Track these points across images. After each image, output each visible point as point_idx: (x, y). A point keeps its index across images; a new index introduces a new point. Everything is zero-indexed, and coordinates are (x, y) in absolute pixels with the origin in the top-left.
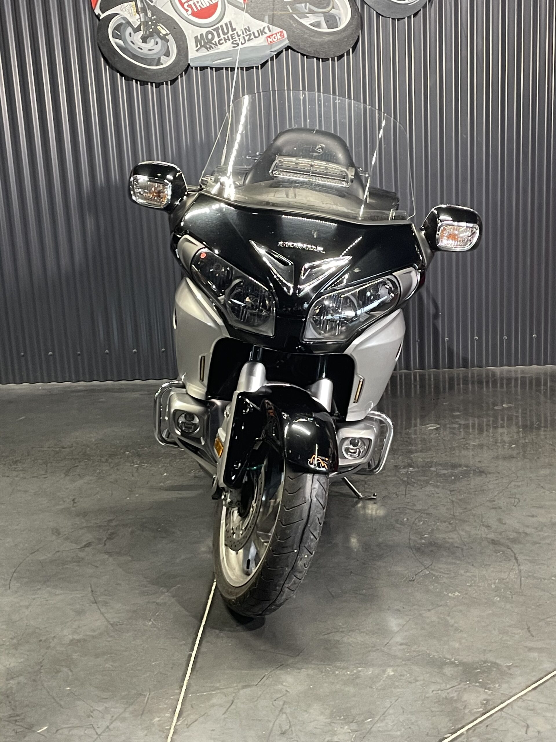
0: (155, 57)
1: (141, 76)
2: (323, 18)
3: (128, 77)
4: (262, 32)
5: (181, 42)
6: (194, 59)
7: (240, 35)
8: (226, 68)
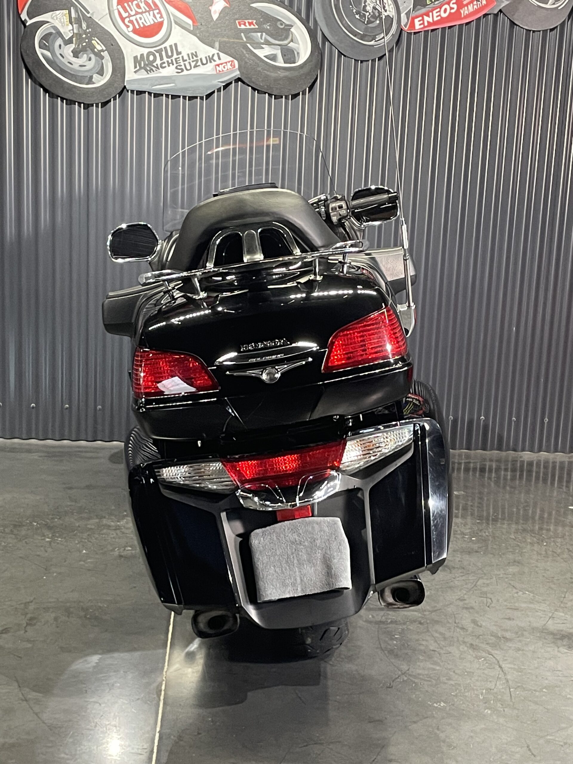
0: (86, 74)
1: (68, 95)
2: (280, 51)
3: (53, 94)
4: (211, 59)
5: (118, 61)
6: (131, 81)
7: (186, 60)
8: (166, 95)
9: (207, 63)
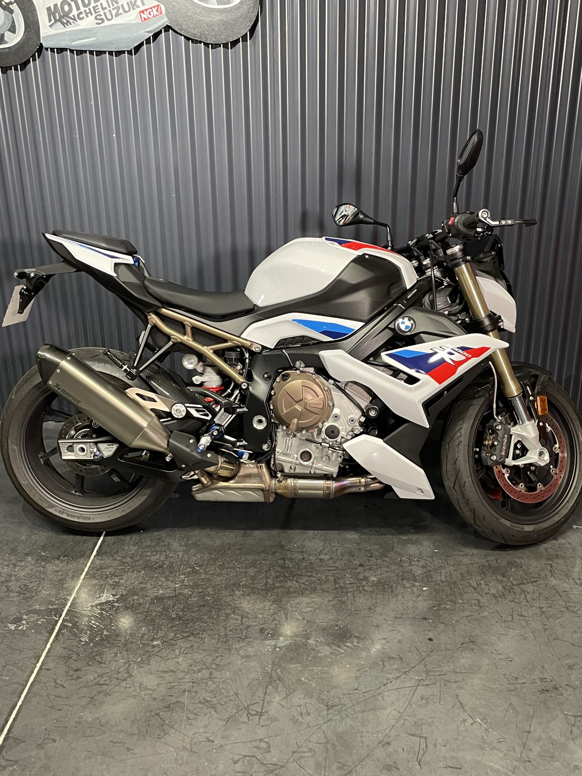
4: (133, 5)
5: (30, 14)
7: (106, 8)
8: (90, 51)
9: (130, 10)
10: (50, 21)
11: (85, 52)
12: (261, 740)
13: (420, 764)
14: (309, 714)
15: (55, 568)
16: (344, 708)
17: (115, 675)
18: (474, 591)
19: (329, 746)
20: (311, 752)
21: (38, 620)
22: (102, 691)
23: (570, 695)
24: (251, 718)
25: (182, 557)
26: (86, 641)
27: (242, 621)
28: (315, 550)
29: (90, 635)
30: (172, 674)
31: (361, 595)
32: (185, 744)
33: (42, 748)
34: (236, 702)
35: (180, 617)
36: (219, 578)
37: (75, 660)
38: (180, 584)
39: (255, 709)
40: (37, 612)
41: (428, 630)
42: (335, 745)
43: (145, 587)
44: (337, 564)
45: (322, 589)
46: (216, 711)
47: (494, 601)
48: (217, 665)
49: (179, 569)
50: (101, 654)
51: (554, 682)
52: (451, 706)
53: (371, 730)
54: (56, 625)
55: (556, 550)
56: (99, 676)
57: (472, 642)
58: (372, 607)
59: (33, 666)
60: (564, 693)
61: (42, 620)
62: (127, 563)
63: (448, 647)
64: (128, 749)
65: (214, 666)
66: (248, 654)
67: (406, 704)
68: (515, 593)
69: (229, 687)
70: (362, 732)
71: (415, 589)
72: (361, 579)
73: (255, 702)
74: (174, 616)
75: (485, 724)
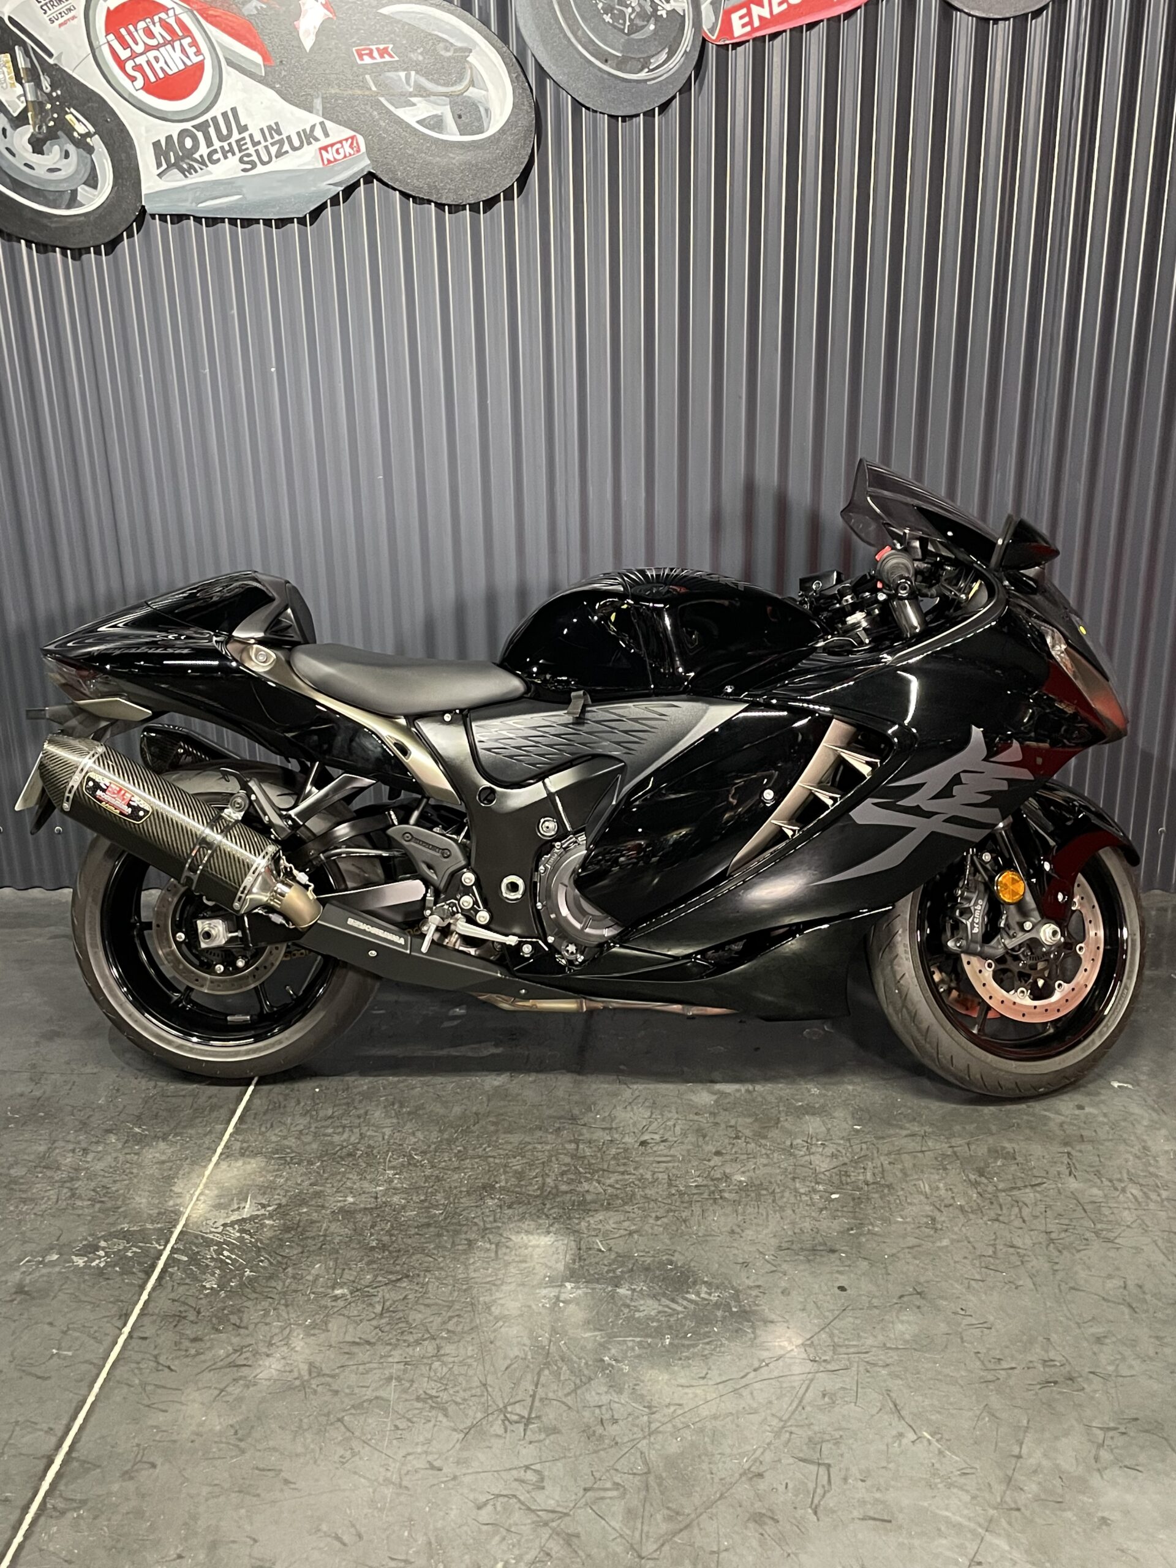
0: (63, 186)
2: (448, 107)
3: (8, 236)
4: (308, 137)
6: (154, 196)
7: (259, 143)
8: (229, 219)
9: (302, 146)
10: (159, 165)
11: (222, 220)
12: (527, 1467)
13: (815, 1513)
14: (615, 1421)
15: (157, 1155)
16: (680, 1412)
17: (265, 1350)
18: (925, 1200)
19: (651, 1478)
20: (617, 1489)
21: (126, 1249)
22: (241, 1378)
23: (1095, 1391)
24: (510, 1427)
25: (391, 1136)
26: (212, 1288)
27: (496, 1252)
28: (634, 1124)
29: (221, 1277)
30: (368, 1347)
31: (716, 1207)
32: (389, 1474)
33: (131, 1478)
34: (483, 1400)
35: (384, 1245)
36: (456, 1176)
37: (192, 1322)
38: (386, 1185)
39: (518, 1411)
40: (126, 1235)
41: (838, 1272)
42: (659, 1478)
43: (321, 1191)
44: (672, 1152)
45: (645, 1197)
46: (446, 1416)
47: (962, 1219)
48: (449, 1331)
49: (385, 1159)
50: (239, 1311)
51: (1068, 1368)
52: (876, 1410)
53: (728, 1451)
54: (159, 1258)
55: (1080, 1128)
56: (235, 1351)
57: (918, 1293)
58: (738, 1230)
59: (117, 1331)
60: (1085, 1386)
61: (134, 1249)
62: (290, 1148)
63: (875, 1302)
64: (286, 1482)
65: (444, 1334)
66: (507, 1313)
67: (795, 1405)
68: (1001, 1206)
69: (471, 1373)
70: (713, 1455)
71: (816, 1197)
72: (718, 1179)
73: (518, 1398)
74: (374, 1244)
75: (937, 1441)
